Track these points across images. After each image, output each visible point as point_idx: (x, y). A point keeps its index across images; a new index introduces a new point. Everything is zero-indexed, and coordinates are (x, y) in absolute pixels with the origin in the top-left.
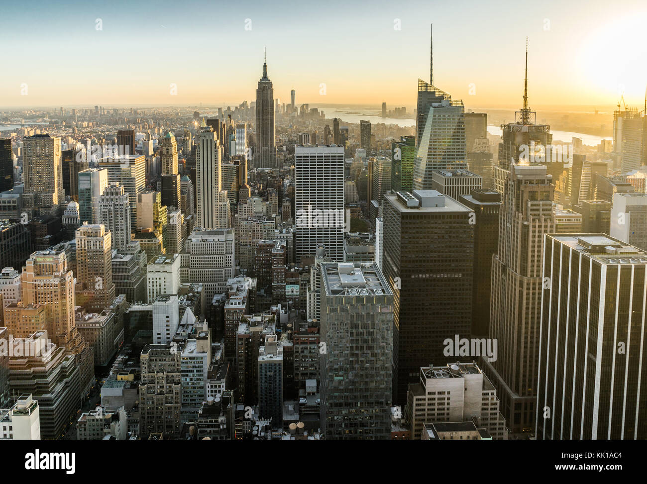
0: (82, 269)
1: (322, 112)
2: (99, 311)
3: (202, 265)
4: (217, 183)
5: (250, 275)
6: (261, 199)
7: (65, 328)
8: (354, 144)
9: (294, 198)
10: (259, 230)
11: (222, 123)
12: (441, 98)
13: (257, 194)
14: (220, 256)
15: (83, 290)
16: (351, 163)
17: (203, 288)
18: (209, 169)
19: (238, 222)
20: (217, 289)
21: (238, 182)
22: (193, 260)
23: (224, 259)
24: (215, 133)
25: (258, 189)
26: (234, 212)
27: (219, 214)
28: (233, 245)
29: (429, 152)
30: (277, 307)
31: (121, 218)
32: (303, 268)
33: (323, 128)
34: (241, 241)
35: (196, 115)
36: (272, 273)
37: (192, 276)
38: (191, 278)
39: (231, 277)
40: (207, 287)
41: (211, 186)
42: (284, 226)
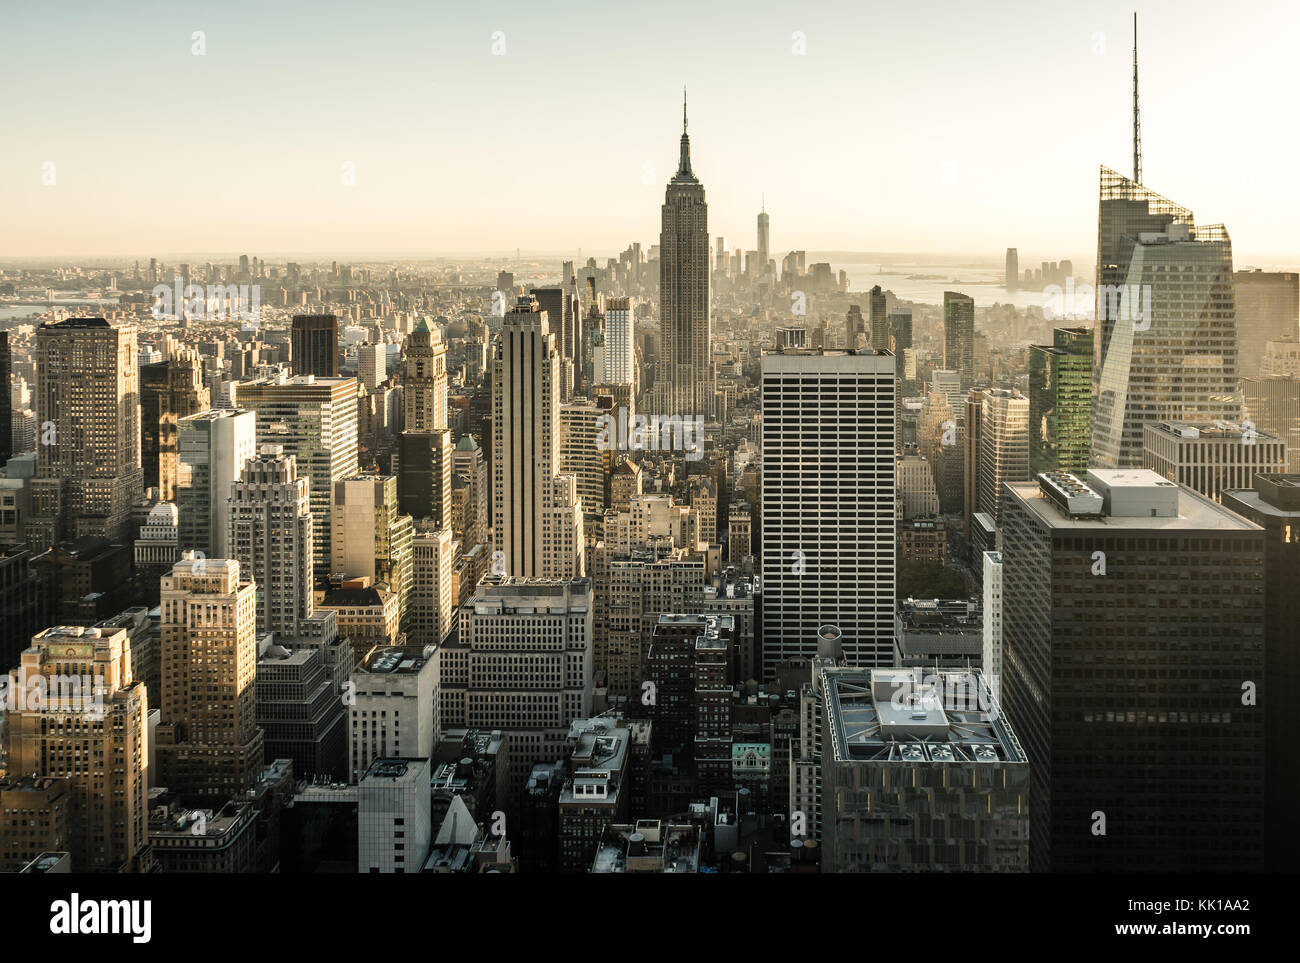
0: (176, 684)
1: (842, 274)
2: (216, 805)
3: (502, 682)
4: (547, 454)
6: (671, 501)
7: (121, 847)
9: (759, 501)
10: (662, 586)
11: (570, 298)
12: (1164, 221)
14: (551, 656)
15: (177, 743)
16: (918, 410)
17: (502, 747)
18: (528, 414)
19: (605, 563)
20: (542, 748)
22: (476, 664)
23: (562, 665)
24: (544, 315)
26: (597, 539)
27: (552, 539)
28: (589, 626)
29: (1132, 370)
30: (708, 804)
31: (286, 545)
32: (782, 694)
33: (844, 316)
34: (610, 617)
36: (695, 709)
37: (473, 712)
38: (471, 715)
39: (579, 716)
40: (513, 743)
41: (533, 460)
42: (732, 577)
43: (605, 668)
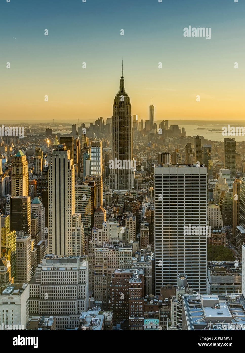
1: (183, 129)
3: (53, 297)
4: (70, 206)
5: (105, 308)
6: (117, 224)
8: (218, 163)
9: (152, 223)
10: (115, 258)
11: (75, 140)
13: (113, 218)
14: (72, 286)
16: (214, 185)
17: (54, 322)
19: (93, 249)
20: (69, 323)
21: (92, 205)
22: (43, 290)
23: (77, 290)
24: (69, 152)
25: (114, 212)
26: (88, 238)
27: (72, 239)
28: (87, 274)
32: (163, 300)
33: (184, 146)
34: (95, 270)
35: (49, 132)
36: (129, 306)
37: (42, 309)
38: (41, 310)
39: (84, 310)
40: (58, 321)
41: (64, 208)
42: (142, 253)
43: (93, 289)
